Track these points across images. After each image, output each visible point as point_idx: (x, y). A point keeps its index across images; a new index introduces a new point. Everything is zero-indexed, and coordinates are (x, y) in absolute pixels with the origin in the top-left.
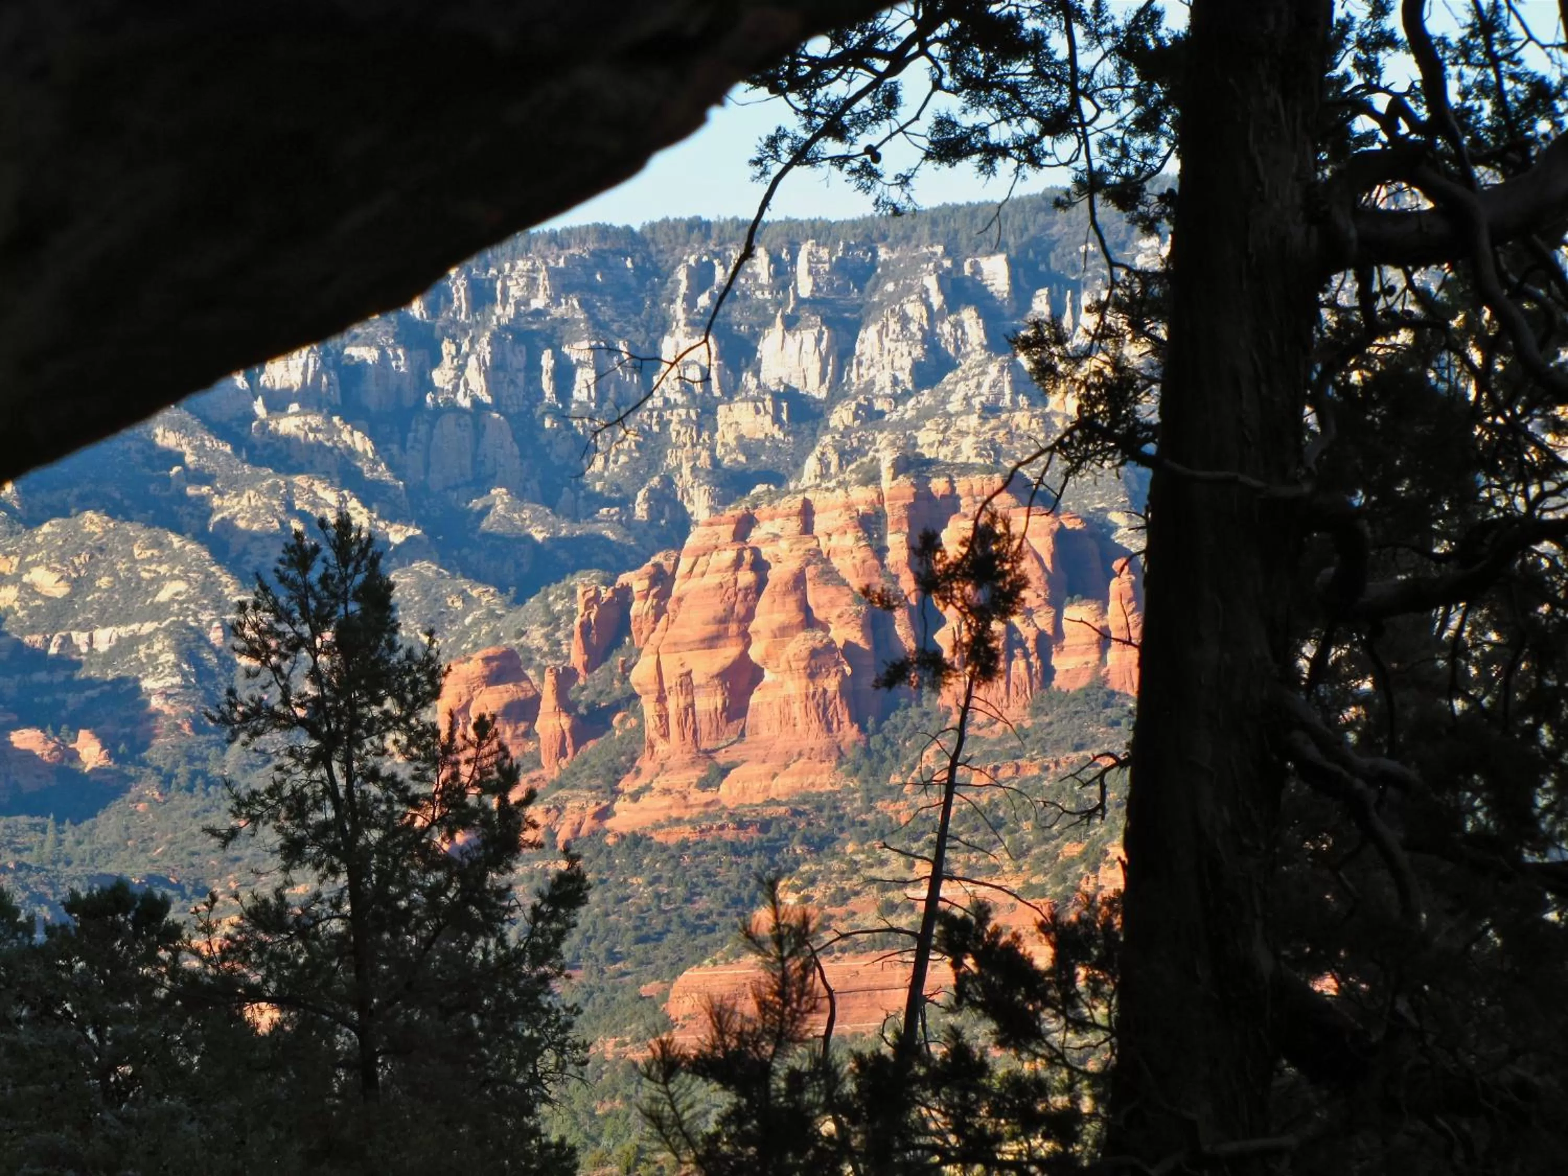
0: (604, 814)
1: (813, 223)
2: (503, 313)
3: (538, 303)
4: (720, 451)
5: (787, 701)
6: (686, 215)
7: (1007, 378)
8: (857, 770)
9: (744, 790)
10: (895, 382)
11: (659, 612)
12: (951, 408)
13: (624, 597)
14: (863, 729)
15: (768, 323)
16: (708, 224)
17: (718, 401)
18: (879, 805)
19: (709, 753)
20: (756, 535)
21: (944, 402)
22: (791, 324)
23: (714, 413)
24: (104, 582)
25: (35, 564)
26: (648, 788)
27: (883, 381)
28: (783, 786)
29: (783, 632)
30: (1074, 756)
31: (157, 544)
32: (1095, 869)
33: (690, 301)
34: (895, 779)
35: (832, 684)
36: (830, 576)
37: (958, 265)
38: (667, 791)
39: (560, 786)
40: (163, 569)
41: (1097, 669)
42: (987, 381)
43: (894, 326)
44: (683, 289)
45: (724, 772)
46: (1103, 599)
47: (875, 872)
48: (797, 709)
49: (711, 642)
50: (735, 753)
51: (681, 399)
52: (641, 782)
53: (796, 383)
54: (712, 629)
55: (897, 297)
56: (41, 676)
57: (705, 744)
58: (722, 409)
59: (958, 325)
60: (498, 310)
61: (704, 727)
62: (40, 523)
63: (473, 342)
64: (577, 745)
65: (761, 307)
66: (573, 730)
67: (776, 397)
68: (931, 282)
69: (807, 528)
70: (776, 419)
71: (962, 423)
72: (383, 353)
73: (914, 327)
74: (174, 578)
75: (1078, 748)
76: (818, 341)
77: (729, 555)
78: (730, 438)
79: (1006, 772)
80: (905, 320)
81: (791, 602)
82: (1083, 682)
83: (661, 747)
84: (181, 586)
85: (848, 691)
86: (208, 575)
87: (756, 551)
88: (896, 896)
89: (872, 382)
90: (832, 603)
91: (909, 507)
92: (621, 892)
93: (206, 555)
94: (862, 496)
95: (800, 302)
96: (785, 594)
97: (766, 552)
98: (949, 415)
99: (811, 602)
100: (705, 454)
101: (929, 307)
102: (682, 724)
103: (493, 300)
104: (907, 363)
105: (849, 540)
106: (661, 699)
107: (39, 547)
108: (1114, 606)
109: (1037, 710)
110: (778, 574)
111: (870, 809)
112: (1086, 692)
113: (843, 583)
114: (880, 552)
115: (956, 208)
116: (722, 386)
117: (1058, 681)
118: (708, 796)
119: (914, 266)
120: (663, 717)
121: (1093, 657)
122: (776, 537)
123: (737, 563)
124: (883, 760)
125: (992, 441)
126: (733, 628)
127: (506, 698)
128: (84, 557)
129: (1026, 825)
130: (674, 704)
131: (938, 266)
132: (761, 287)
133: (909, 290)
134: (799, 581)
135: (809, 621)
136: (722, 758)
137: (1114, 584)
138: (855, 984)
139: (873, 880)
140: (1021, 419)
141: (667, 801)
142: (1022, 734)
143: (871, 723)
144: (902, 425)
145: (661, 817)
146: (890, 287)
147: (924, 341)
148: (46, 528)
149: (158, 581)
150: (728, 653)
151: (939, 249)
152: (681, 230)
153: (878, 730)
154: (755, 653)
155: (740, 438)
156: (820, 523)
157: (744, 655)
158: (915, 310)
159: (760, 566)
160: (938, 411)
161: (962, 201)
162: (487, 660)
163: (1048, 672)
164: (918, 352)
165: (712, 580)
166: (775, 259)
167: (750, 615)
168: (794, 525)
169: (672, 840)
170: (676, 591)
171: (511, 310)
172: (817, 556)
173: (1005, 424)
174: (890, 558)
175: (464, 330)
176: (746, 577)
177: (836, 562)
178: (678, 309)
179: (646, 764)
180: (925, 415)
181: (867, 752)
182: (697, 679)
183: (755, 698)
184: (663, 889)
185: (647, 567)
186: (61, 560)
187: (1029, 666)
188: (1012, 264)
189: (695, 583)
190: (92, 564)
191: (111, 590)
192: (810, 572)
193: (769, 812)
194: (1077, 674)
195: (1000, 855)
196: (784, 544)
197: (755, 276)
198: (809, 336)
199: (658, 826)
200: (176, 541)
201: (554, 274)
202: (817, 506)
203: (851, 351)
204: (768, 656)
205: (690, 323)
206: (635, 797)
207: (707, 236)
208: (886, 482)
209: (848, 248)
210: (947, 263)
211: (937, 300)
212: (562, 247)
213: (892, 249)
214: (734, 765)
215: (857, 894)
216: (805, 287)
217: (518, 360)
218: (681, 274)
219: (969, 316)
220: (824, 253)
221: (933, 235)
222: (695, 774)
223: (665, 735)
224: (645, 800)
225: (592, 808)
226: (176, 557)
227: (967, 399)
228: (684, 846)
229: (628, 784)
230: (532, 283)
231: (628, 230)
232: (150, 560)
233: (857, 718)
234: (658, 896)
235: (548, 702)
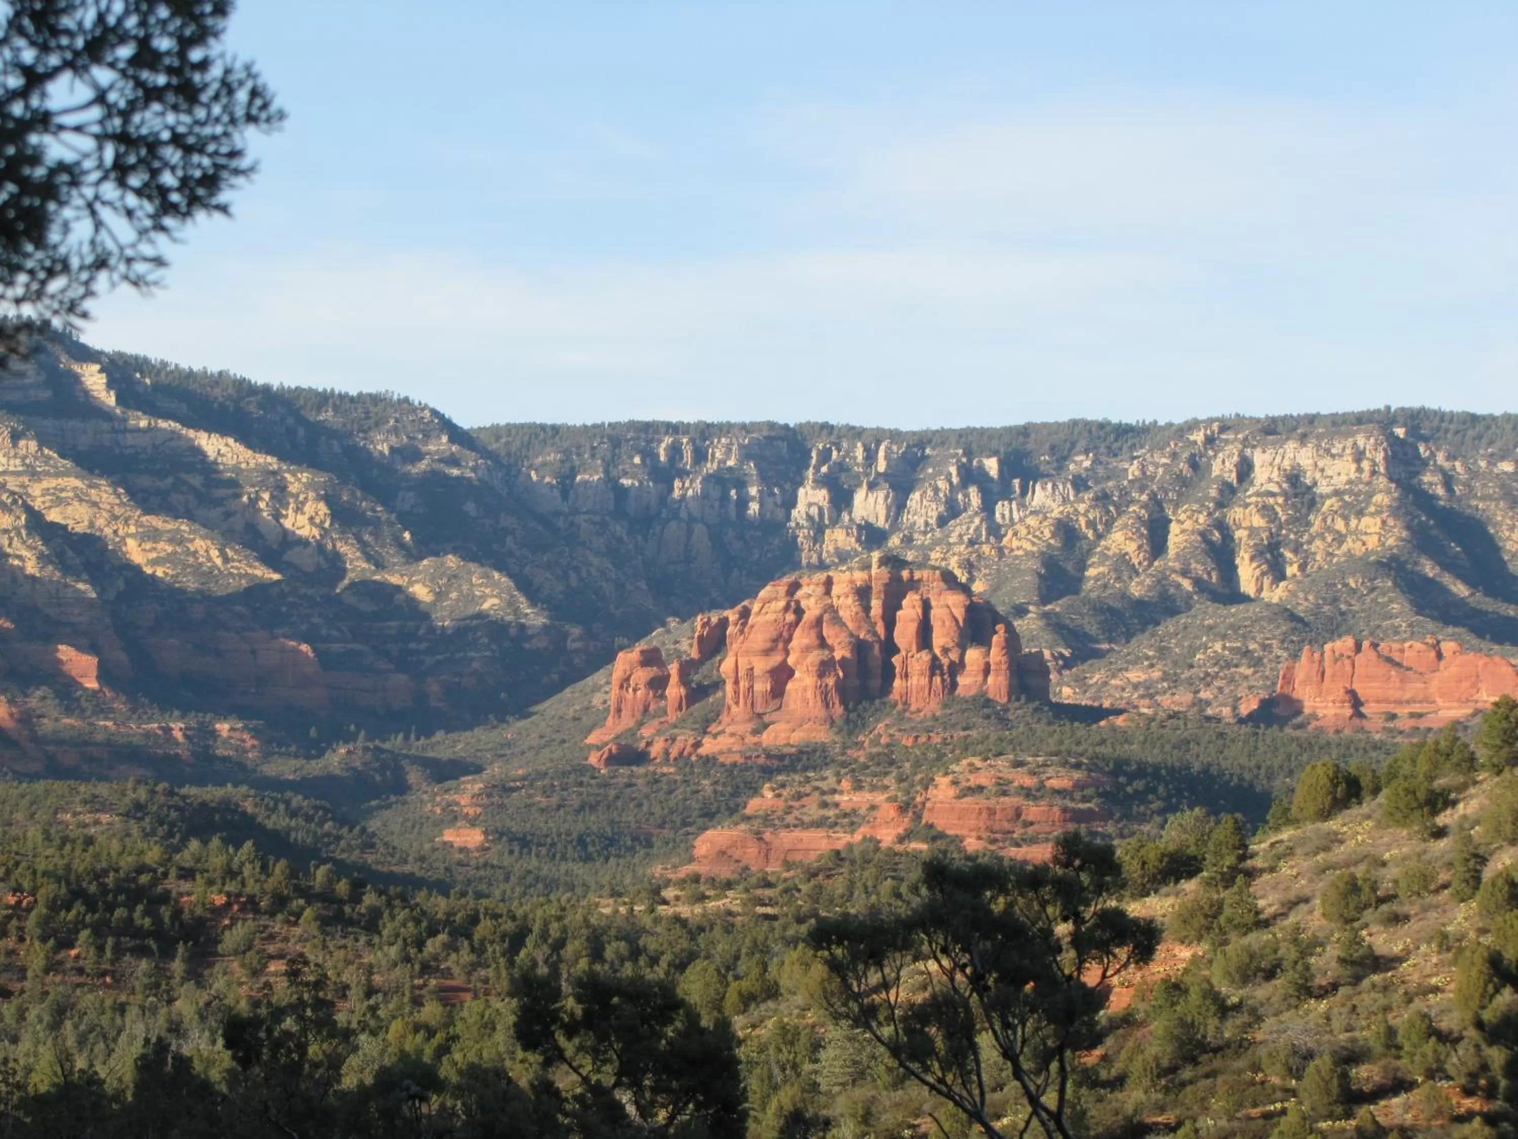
0: (697, 745)
1: (890, 431)
2: (711, 467)
3: (731, 463)
4: (824, 555)
5: (805, 689)
6: (821, 420)
7: (984, 526)
8: (840, 731)
9: (776, 737)
10: (927, 524)
11: (742, 632)
12: (951, 540)
13: (724, 623)
14: (846, 709)
15: (859, 485)
16: (832, 427)
17: (827, 527)
18: (849, 752)
19: (760, 716)
20: (799, 594)
21: (948, 536)
22: (872, 487)
23: (823, 533)
24: (454, 595)
25: (417, 582)
26: (723, 732)
27: (920, 522)
28: (798, 737)
29: (807, 650)
30: (962, 734)
31: (487, 576)
32: (926, 789)
33: (817, 469)
34: (861, 738)
35: (831, 681)
36: (837, 620)
37: (970, 461)
38: (732, 735)
39: (675, 727)
40: (488, 591)
41: (981, 686)
42: (973, 527)
43: (930, 493)
44: (814, 461)
45: (766, 726)
46: (989, 645)
47: (818, 784)
48: (810, 694)
49: (767, 652)
50: (774, 716)
51: (805, 524)
52: (720, 728)
53: (872, 520)
54: (769, 645)
55: (934, 477)
56: (413, 645)
57: (759, 710)
58: (828, 531)
59: (966, 495)
60: (709, 465)
61: (759, 700)
62: (422, 559)
63: (692, 481)
64: (688, 707)
65: (857, 476)
66: (687, 696)
67: (860, 527)
68: (953, 470)
69: (828, 592)
70: (858, 540)
71: (956, 549)
72: (641, 483)
73: (941, 495)
74: (492, 596)
75: (965, 729)
76: (887, 497)
77: (782, 604)
78: (831, 548)
79: (923, 739)
80: (936, 490)
81: (813, 633)
82: (973, 692)
83: (734, 709)
84: (496, 601)
85: (841, 687)
86: (512, 596)
87: (798, 602)
88: (828, 798)
89: (914, 523)
90: (837, 636)
91: (886, 585)
92: (694, 788)
93: (512, 584)
94: (860, 577)
95: (878, 474)
96: (811, 628)
97: (804, 604)
98: (950, 544)
99: (825, 634)
100: (815, 556)
101: (951, 483)
102: (746, 698)
103: (706, 459)
104: (935, 514)
105: (850, 601)
106: (737, 682)
107: (420, 573)
108: (994, 650)
109: (945, 706)
110: (810, 615)
111: (843, 754)
112: (974, 699)
113: (845, 625)
114: (867, 609)
115: (974, 429)
116: (830, 518)
117: (959, 691)
118: (755, 739)
119: (945, 461)
120: (737, 693)
121: (980, 678)
122: (810, 596)
123: (787, 609)
124: (856, 726)
125: (968, 560)
126: (781, 645)
127: (652, 675)
128: (445, 580)
129: (907, 765)
130: (743, 684)
131: (959, 461)
132: (858, 465)
133: (940, 473)
134: (819, 622)
135: (823, 643)
136: (766, 719)
137: (995, 638)
138: (799, 846)
139: (817, 788)
140: (986, 548)
141: (732, 740)
142: (935, 719)
143: (851, 705)
144: (922, 547)
145: (725, 749)
146: (930, 471)
147: (946, 502)
148: (425, 562)
149: (484, 597)
150: (776, 659)
151: (960, 451)
152: (817, 428)
153: (855, 710)
154: (791, 661)
155: (837, 549)
156: (835, 590)
157: (785, 661)
158: (942, 484)
159: (799, 612)
160: (943, 542)
161: (978, 426)
162: (642, 652)
163: (954, 685)
164: (942, 508)
165: (771, 617)
166: (867, 449)
167: (790, 640)
168: (820, 590)
169: (728, 762)
170: (750, 622)
171: (715, 466)
172: (832, 610)
173: (977, 551)
174: (873, 613)
175: (688, 473)
176: (790, 617)
177: (841, 613)
178: (811, 471)
179: (724, 718)
180: (935, 543)
181: (848, 721)
182: (757, 672)
183: (790, 686)
184: (720, 788)
185: (739, 607)
186: (432, 581)
187: (943, 681)
188: (1000, 462)
189: (761, 619)
190: (449, 585)
191: (458, 600)
192: (826, 617)
193: (786, 750)
194: (969, 687)
195: (889, 781)
196: (812, 600)
197: (855, 458)
198: (881, 495)
199: (721, 753)
200: (496, 575)
201: (741, 447)
202: (835, 580)
203: (905, 506)
204: (797, 662)
205: (814, 481)
206: (715, 736)
207: (830, 433)
208: (874, 570)
209: (908, 447)
210: (964, 460)
211: (955, 480)
212: (748, 432)
213: (934, 449)
214: (773, 723)
215: (807, 795)
216: (882, 466)
217: (716, 493)
218: (814, 454)
219: (973, 491)
220: (895, 448)
221: (958, 442)
222: (749, 727)
223: (737, 703)
224: (720, 738)
225: (691, 741)
226: (496, 585)
227: (961, 536)
228: (734, 765)
229: (713, 728)
230: (729, 451)
231: (786, 427)
232: (481, 585)
233: (843, 702)
234: (715, 792)
235: (674, 679)
